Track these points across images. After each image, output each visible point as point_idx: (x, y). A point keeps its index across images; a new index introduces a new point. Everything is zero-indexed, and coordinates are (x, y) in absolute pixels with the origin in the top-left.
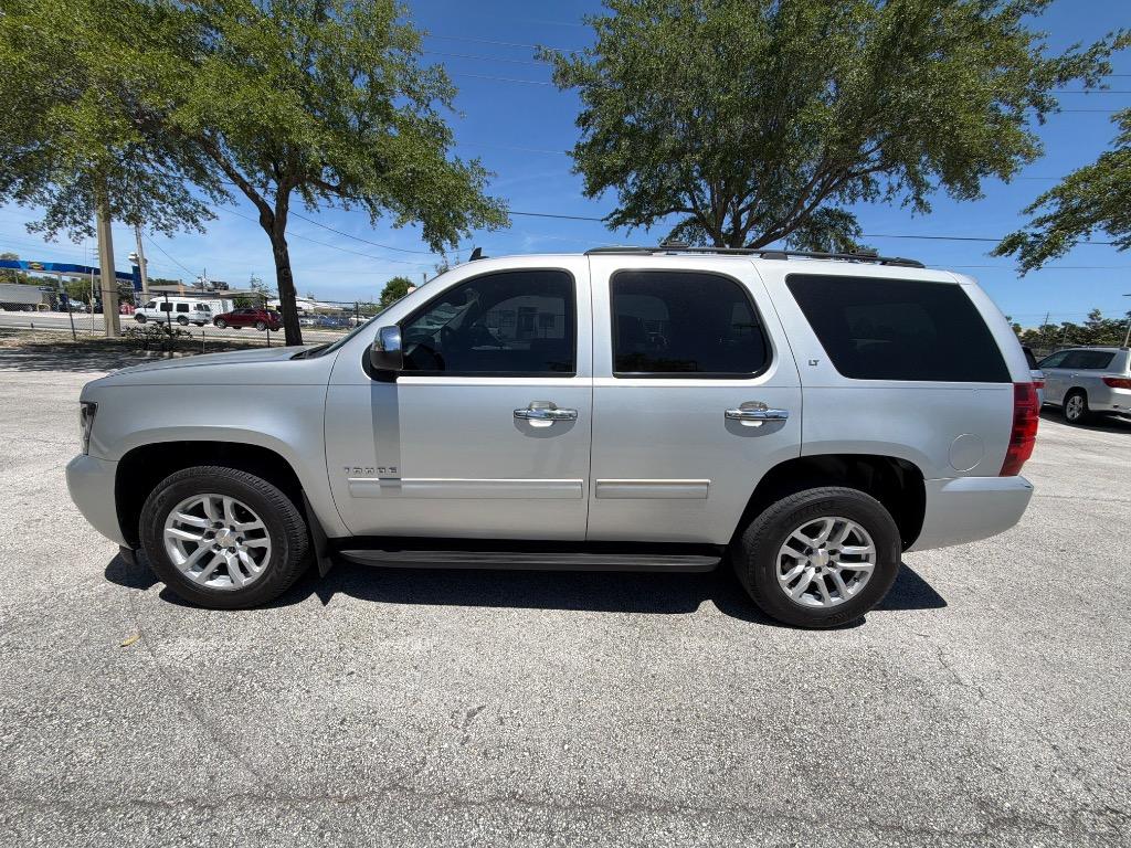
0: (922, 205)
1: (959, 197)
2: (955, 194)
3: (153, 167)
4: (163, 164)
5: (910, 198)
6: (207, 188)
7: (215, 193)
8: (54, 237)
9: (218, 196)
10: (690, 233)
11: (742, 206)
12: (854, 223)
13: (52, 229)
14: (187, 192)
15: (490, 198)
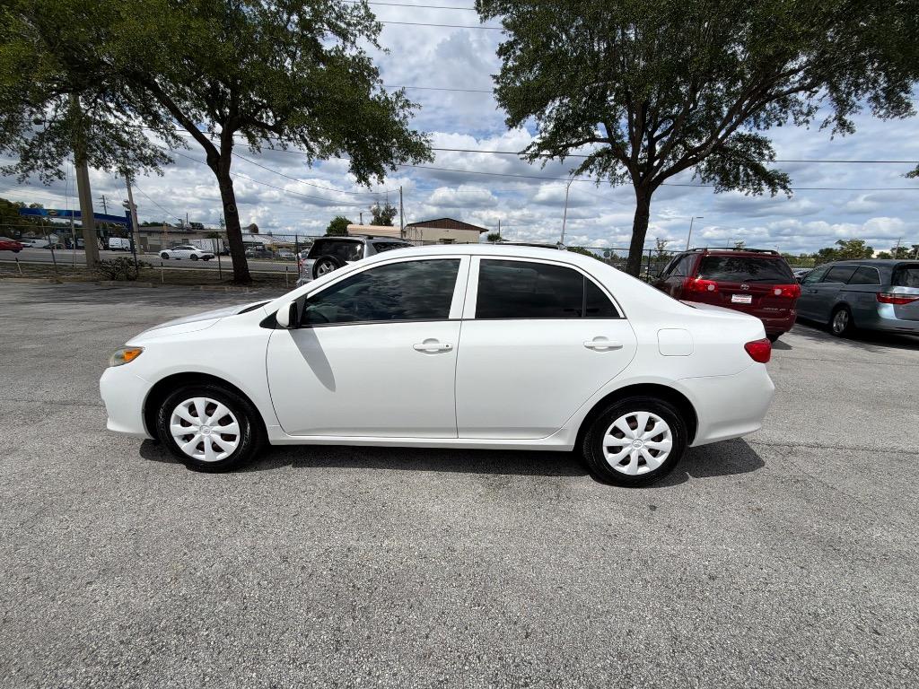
0: (844, 126)
1: (887, 115)
2: (882, 112)
3: (116, 117)
4: (124, 113)
5: (831, 119)
6: (162, 133)
7: (170, 138)
8: (27, 179)
9: (173, 141)
10: (600, 165)
11: (657, 133)
12: (769, 148)
13: (24, 172)
14: (146, 139)
15: (415, 132)
